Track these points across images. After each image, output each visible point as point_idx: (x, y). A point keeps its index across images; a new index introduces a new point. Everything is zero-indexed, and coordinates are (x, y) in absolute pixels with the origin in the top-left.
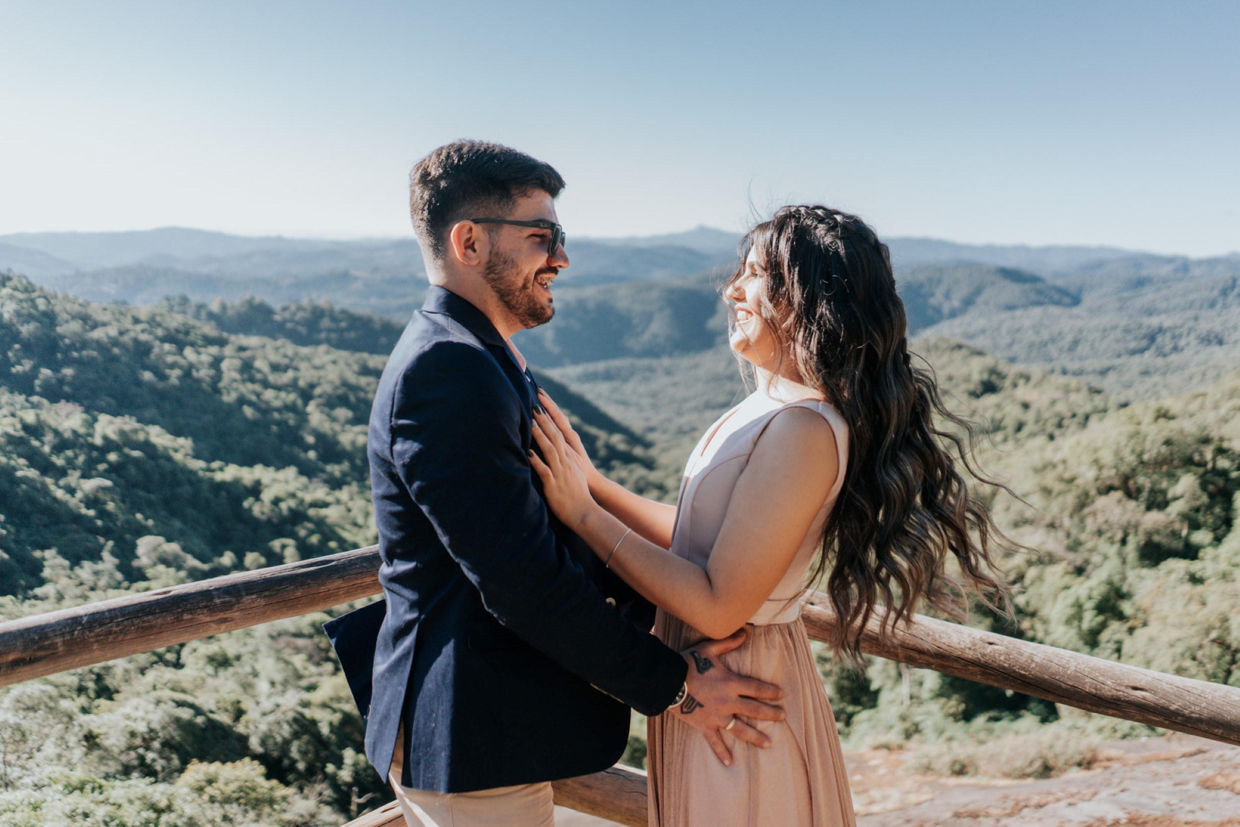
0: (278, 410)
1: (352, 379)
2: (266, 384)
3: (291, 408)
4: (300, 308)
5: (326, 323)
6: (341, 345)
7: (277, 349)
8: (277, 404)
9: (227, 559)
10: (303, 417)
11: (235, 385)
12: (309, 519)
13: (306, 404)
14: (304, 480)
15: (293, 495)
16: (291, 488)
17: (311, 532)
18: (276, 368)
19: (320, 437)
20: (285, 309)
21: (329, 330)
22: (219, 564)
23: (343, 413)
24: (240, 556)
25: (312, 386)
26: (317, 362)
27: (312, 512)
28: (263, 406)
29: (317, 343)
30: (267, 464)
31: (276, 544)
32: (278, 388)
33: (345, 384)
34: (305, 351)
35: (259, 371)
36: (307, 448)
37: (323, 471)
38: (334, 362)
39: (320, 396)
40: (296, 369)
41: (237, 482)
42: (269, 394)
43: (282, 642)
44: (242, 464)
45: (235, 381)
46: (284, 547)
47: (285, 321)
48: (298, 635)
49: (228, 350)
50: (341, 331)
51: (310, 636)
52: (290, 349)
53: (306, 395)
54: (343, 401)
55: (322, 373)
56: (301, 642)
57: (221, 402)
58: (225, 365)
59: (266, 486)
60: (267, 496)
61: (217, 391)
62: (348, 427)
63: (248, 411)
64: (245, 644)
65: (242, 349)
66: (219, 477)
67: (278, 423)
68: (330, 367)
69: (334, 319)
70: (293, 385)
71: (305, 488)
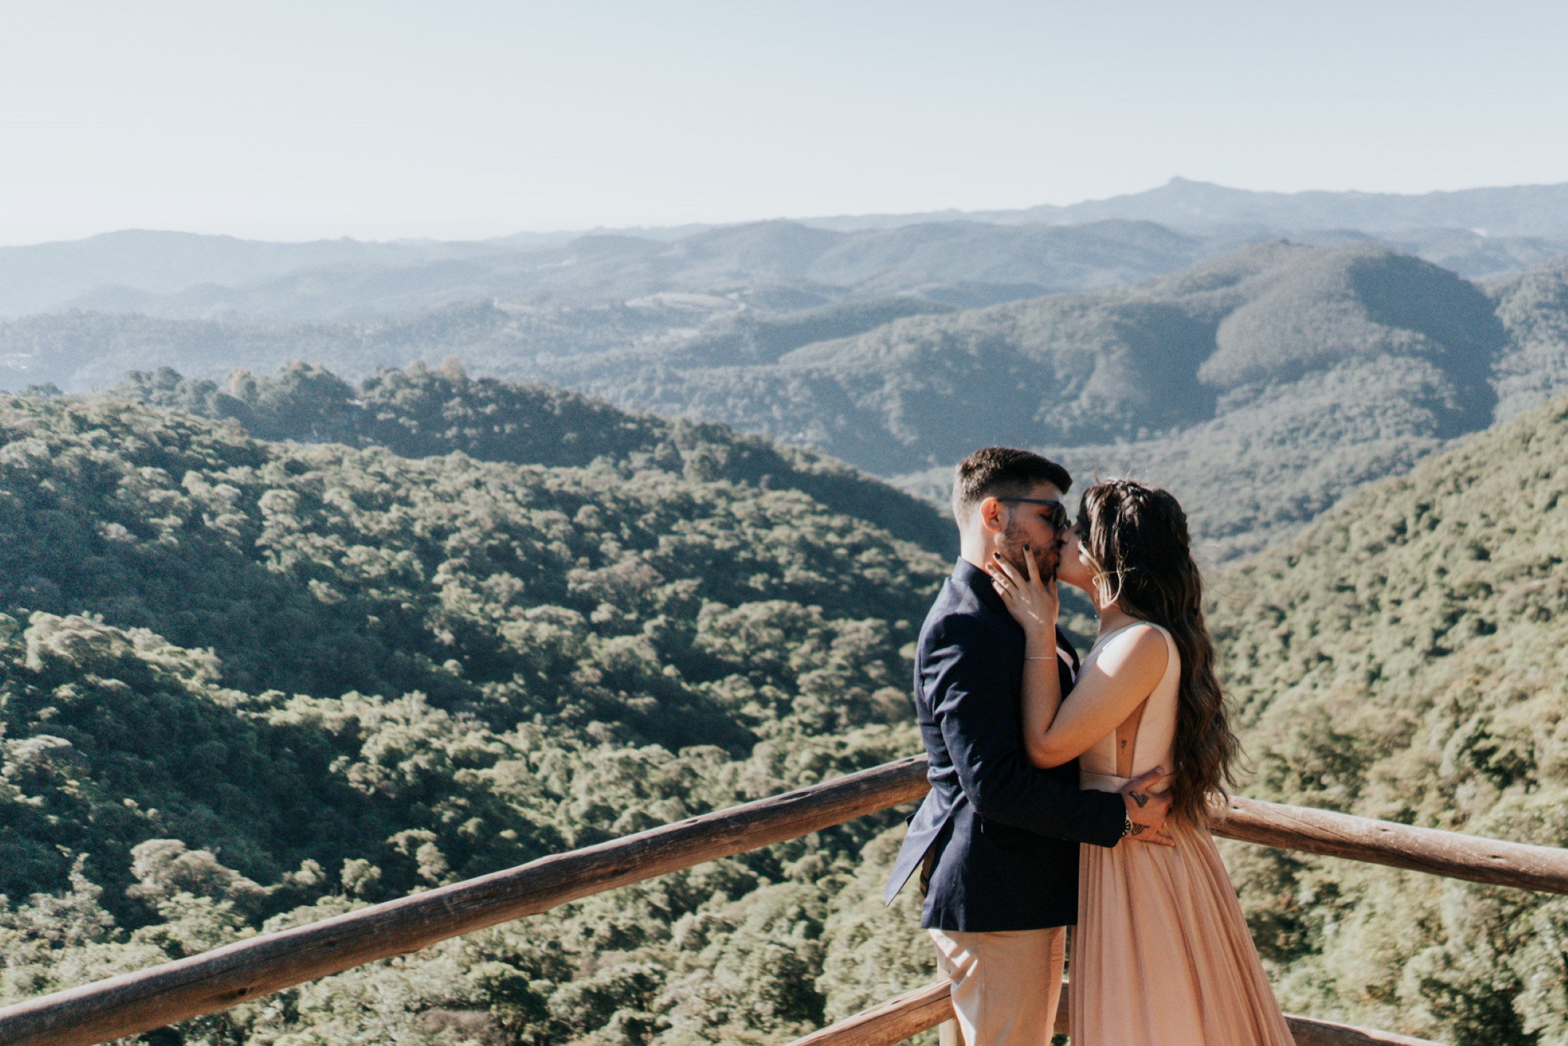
0: (375, 583)
1: (516, 515)
2: (350, 536)
3: (402, 578)
4: (403, 382)
5: (454, 407)
6: (488, 450)
7: (364, 464)
8: (375, 570)
9: (307, 873)
10: (429, 594)
11: (288, 540)
12: (457, 789)
13: (431, 570)
14: (441, 714)
15: (422, 745)
16: (416, 731)
17: (465, 814)
18: (363, 501)
19: (463, 628)
20: (371, 385)
21: (463, 421)
22: (292, 883)
23: (503, 582)
24: (333, 869)
25: (440, 533)
26: (444, 485)
27: (460, 775)
28: (348, 577)
29: (443, 449)
30: (366, 690)
31: (400, 838)
32: (374, 542)
33: (503, 526)
34: (418, 465)
35: (333, 508)
36: (441, 653)
37: (478, 697)
38: (478, 484)
39: (456, 552)
40: (405, 502)
41: (311, 724)
42: (357, 554)
44: (317, 693)
45: (289, 531)
46: (414, 843)
47: (374, 409)
48: (459, 1004)
49: (269, 473)
50: (486, 423)
51: (483, 1006)
52: (390, 464)
53: (431, 554)
54: (502, 559)
55: (457, 507)
56: (466, 1017)
57: (266, 573)
58: (266, 501)
59: (370, 731)
60: (372, 749)
61: (257, 554)
62: (515, 610)
63: (319, 589)
64: (362, 1028)
65: (295, 468)
66: (275, 717)
67: (380, 609)
68: (470, 493)
69: (468, 399)
70: (403, 533)
71: (444, 730)
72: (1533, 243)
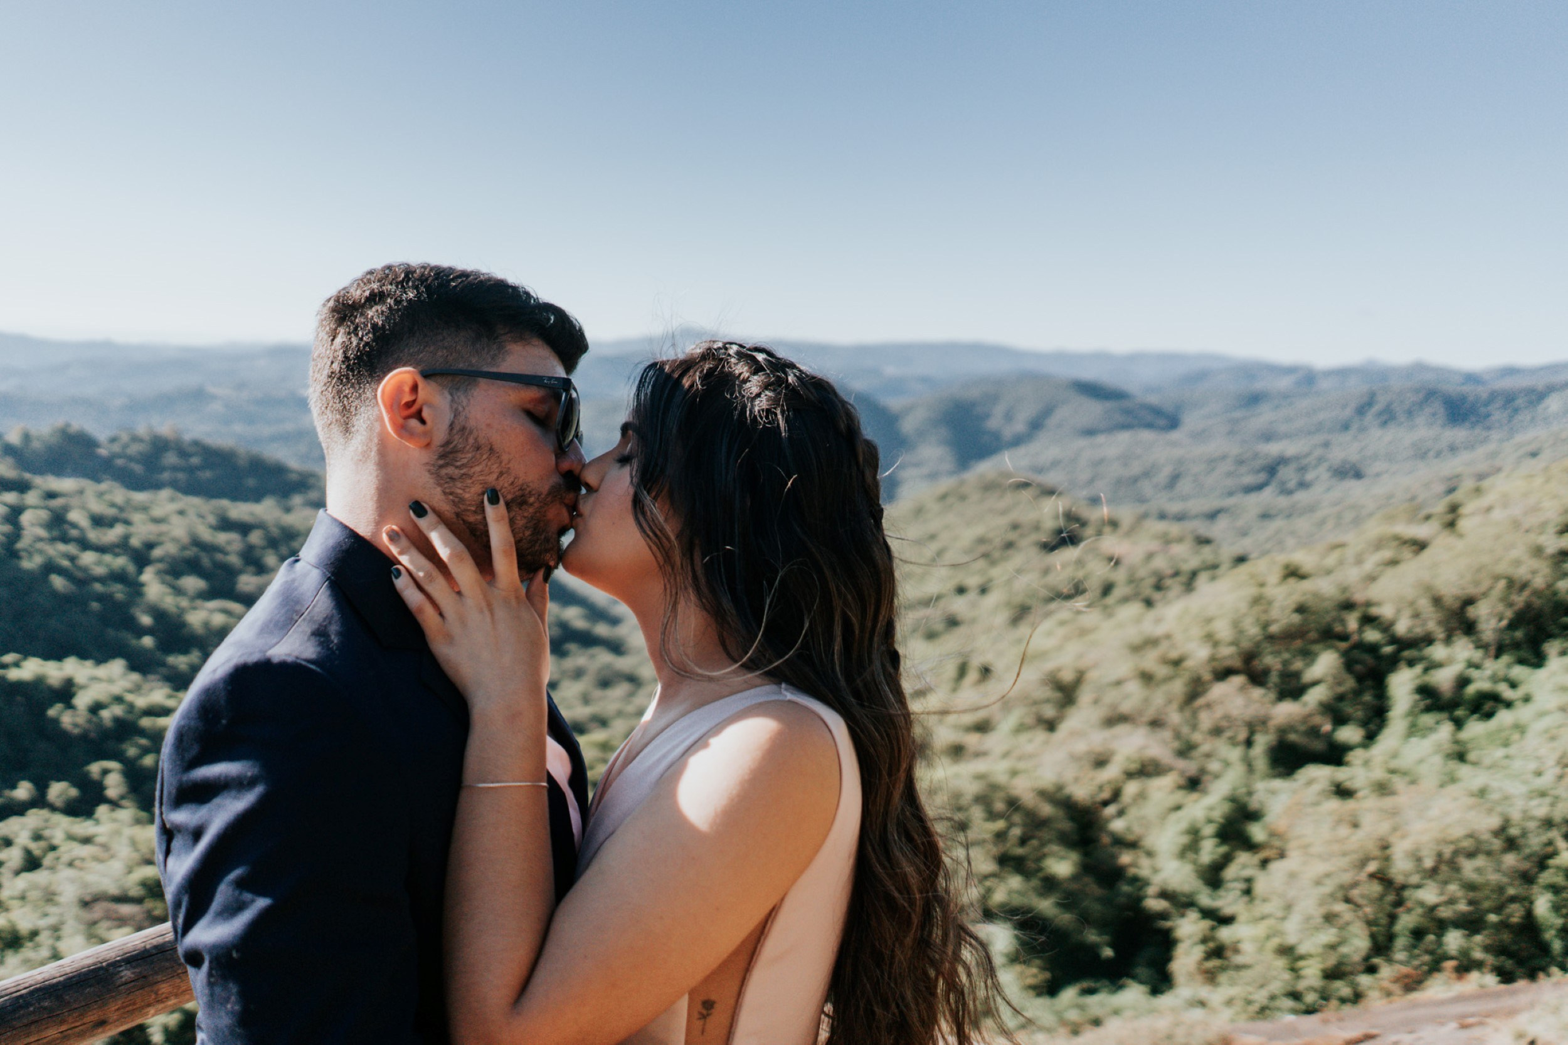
0: (101, 580)
1: (206, 535)
2: (85, 545)
3: (119, 577)
4: (135, 439)
5: (171, 459)
6: (191, 488)
7: (100, 495)
8: (100, 571)
9: (23, 791)
10: (136, 588)
11: (39, 545)
12: (142, 732)
13: (140, 572)
14: (135, 677)
15: (119, 699)
16: (116, 689)
17: (145, 751)
18: (99, 521)
19: (159, 615)
20: (113, 440)
21: (175, 469)
22: (12, 799)
23: (192, 583)
24: (41, 787)
25: (150, 546)
26: (157, 512)
27: (146, 722)
28: (79, 574)
29: (157, 486)
30: (83, 656)
31: (95, 768)
32: (101, 549)
33: (197, 543)
34: (140, 497)
35: (74, 526)
36: (141, 632)
37: (164, 664)
38: (181, 513)
39: (160, 560)
40: (127, 522)
41: (39, 683)
42: (88, 558)
43: (99, 910)
44: (47, 656)
45: (40, 539)
46: (106, 772)
47: (115, 456)
48: (123, 899)
49: (31, 498)
50: (191, 470)
51: (138, 901)
52: (120, 494)
53: (141, 558)
54: (191, 566)
55: (163, 528)
56: (126, 909)
57: (19, 570)
58: (26, 518)
59: (83, 687)
60: (82, 701)
61: (14, 555)
62: (199, 602)
63: (58, 582)
64: (46, 915)
65: (51, 495)
66: (13, 674)
67: (100, 598)
68: (176, 520)
69: (183, 453)
70: (122, 546)
71: (137, 689)
72: (925, 380)
